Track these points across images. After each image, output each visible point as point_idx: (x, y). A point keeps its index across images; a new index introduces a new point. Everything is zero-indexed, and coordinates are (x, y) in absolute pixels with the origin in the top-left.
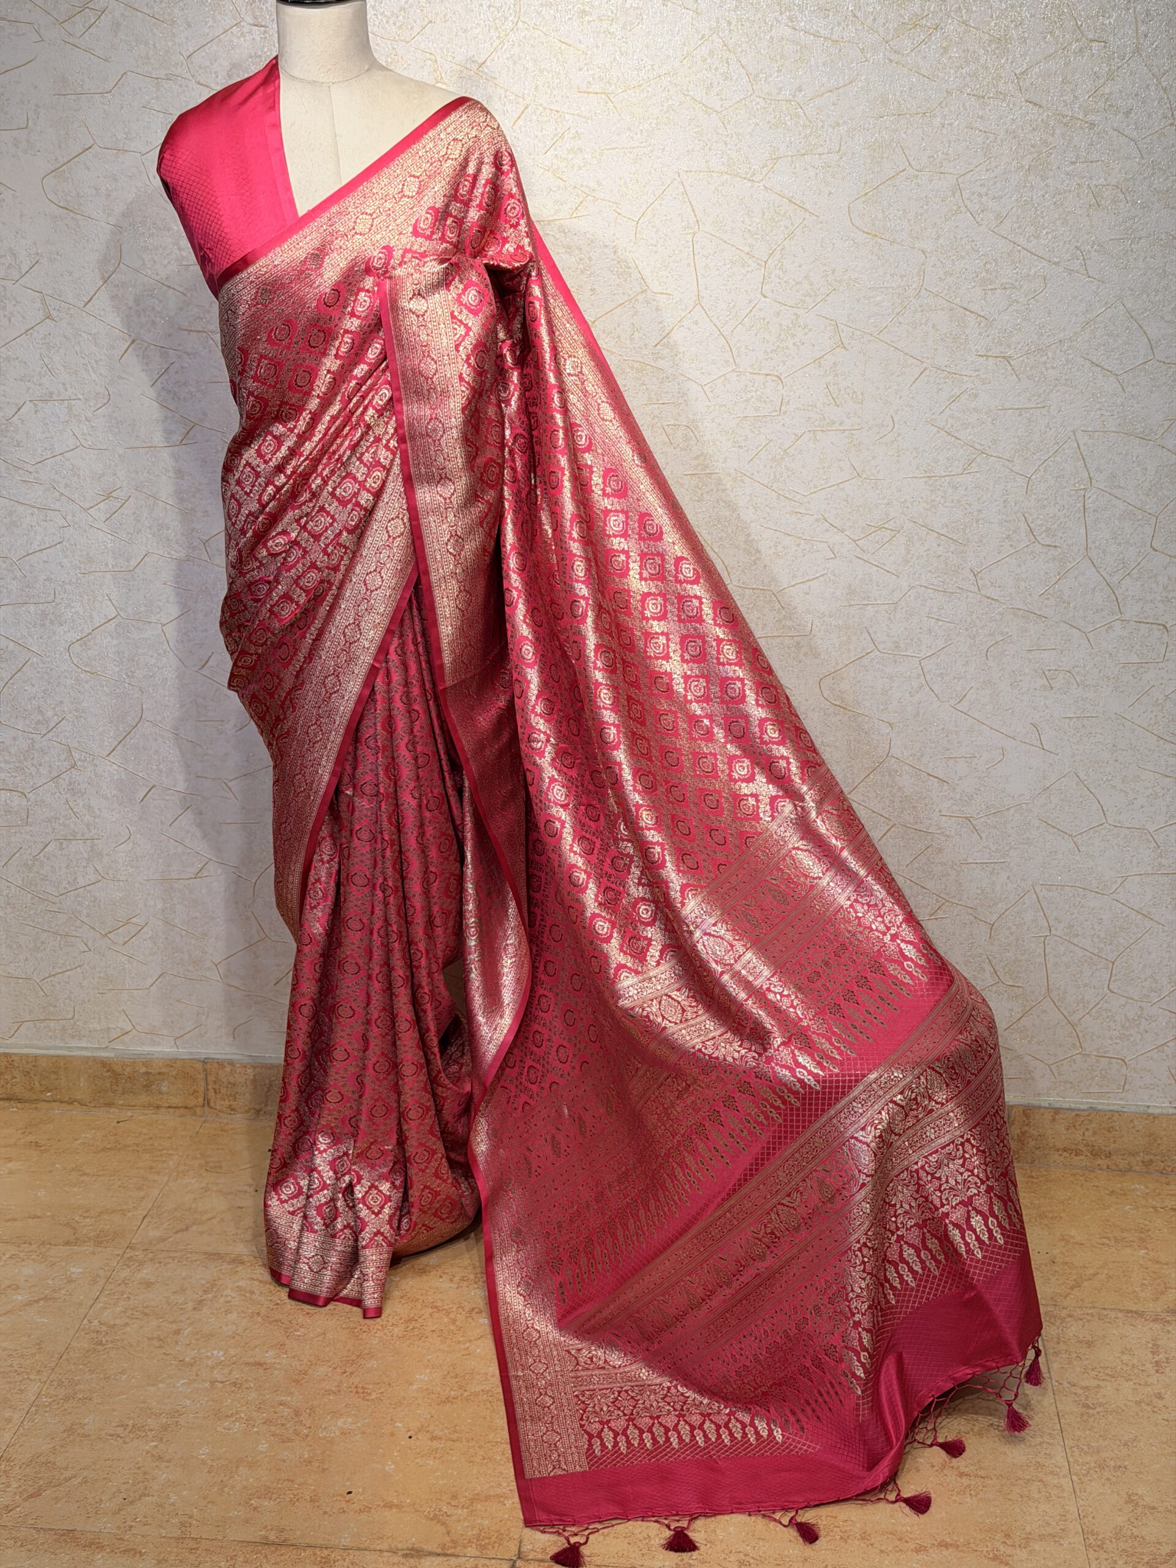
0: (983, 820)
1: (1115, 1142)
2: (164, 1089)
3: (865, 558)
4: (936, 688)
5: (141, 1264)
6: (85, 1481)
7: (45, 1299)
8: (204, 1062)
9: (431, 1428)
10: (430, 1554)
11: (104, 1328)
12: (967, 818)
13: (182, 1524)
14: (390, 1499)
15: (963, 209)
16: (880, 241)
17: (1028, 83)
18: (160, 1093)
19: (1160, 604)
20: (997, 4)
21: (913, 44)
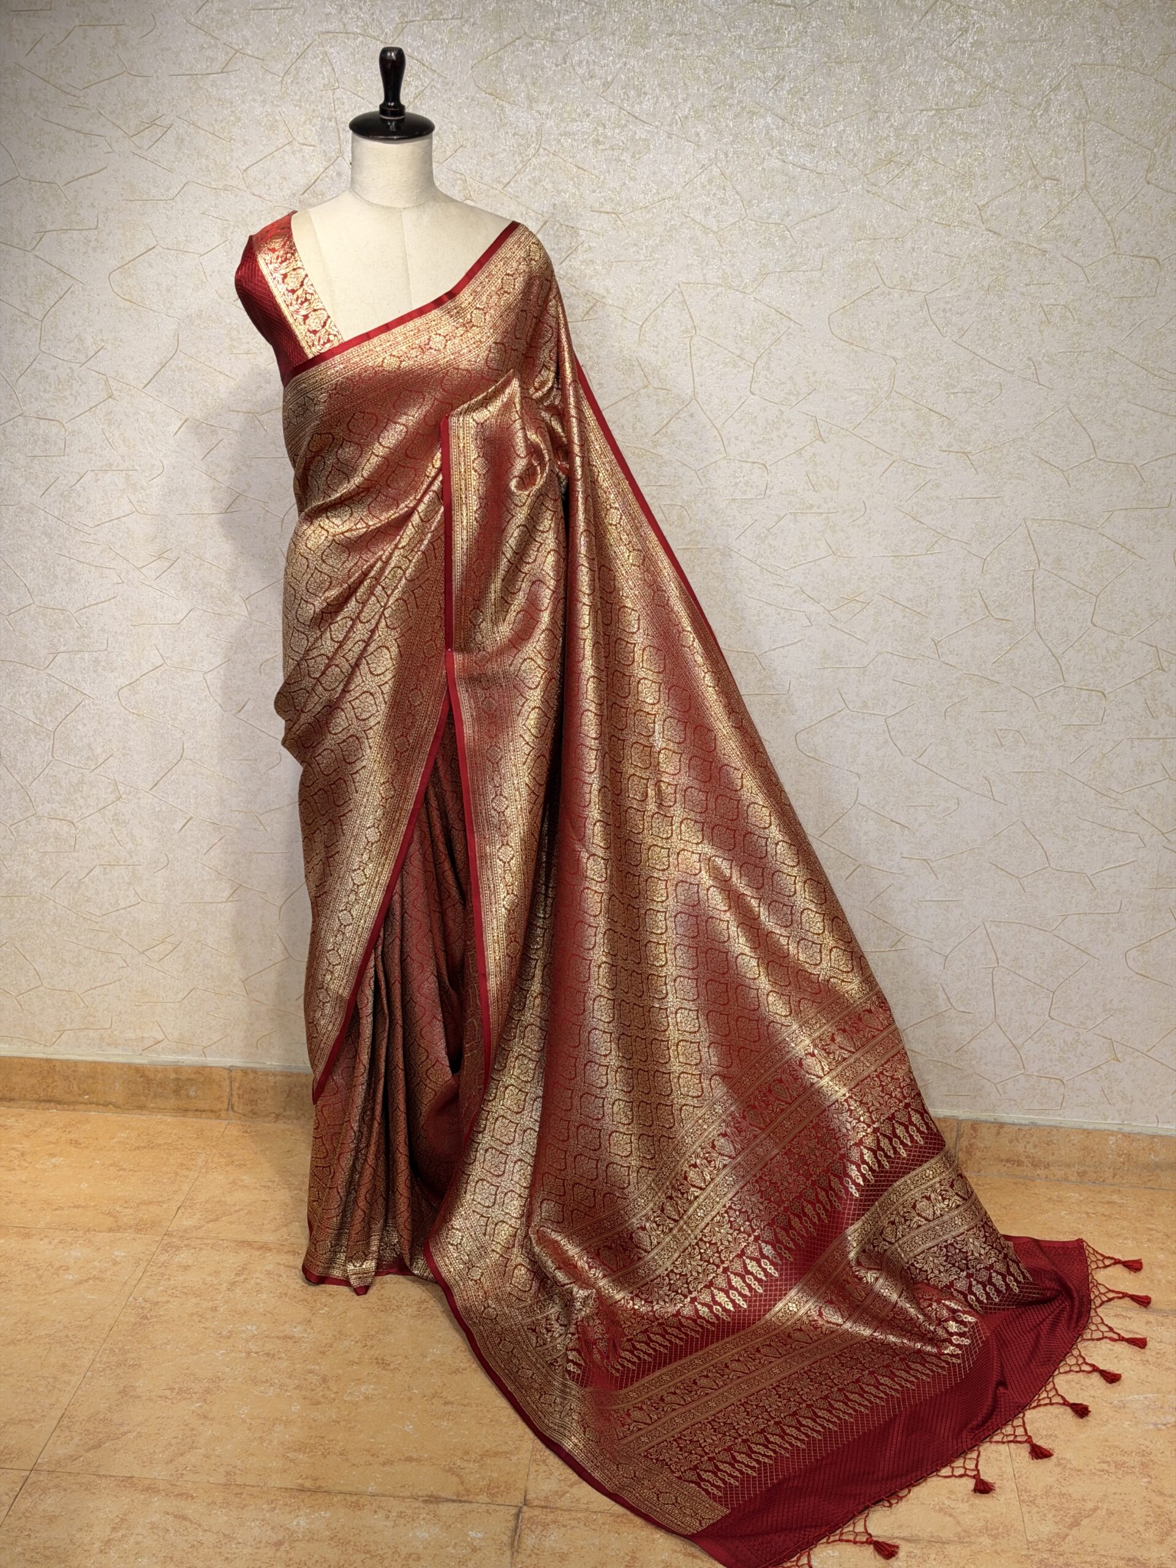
0: (939, 862)
1: (1053, 1154)
2: (192, 1094)
3: (839, 626)
4: (899, 744)
5: (178, 1248)
6: (139, 1435)
7: (94, 1278)
8: (230, 1070)
9: (444, 1394)
10: (447, 1500)
11: (148, 1305)
12: (925, 860)
13: (228, 1473)
14: (410, 1454)
15: (930, 323)
16: (856, 348)
17: (989, 213)
18: (188, 1096)
19: (1099, 674)
20: (962, 144)
21: (888, 177)
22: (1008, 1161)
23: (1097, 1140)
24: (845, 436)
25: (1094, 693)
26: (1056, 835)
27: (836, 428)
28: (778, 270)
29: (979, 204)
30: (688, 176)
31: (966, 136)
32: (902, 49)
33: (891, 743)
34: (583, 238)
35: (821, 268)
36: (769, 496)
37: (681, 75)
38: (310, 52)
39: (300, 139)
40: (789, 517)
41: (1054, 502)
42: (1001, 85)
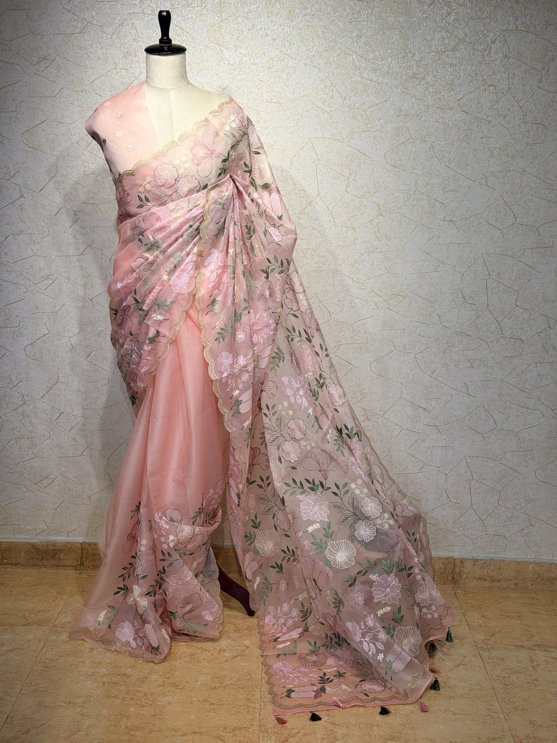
0: (443, 427)
1: (502, 574)
2: (62, 557)
3: (391, 308)
4: (422, 367)
6: (50, 726)
7: (18, 649)
8: (81, 544)
11: (48, 661)
12: (435, 426)
15: (434, 157)
16: (398, 170)
17: (462, 102)
18: (60, 559)
19: (520, 330)
20: (449, 69)
21: (413, 85)
22: (479, 579)
23: (524, 567)
24: (393, 213)
25: (517, 340)
26: (500, 412)
27: (389, 209)
28: (359, 131)
29: (457, 98)
30: (314, 85)
31: (451, 65)
32: (419, 23)
33: (418, 367)
34: (263, 115)
35: (380, 131)
36: (356, 244)
37: (311, 35)
38: (125, 23)
39: (121, 66)
40: (366, 253)
41: (496, 245)
42: (467, 40)
